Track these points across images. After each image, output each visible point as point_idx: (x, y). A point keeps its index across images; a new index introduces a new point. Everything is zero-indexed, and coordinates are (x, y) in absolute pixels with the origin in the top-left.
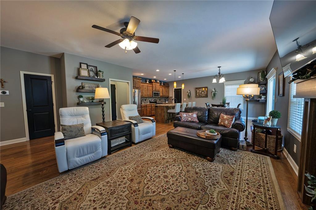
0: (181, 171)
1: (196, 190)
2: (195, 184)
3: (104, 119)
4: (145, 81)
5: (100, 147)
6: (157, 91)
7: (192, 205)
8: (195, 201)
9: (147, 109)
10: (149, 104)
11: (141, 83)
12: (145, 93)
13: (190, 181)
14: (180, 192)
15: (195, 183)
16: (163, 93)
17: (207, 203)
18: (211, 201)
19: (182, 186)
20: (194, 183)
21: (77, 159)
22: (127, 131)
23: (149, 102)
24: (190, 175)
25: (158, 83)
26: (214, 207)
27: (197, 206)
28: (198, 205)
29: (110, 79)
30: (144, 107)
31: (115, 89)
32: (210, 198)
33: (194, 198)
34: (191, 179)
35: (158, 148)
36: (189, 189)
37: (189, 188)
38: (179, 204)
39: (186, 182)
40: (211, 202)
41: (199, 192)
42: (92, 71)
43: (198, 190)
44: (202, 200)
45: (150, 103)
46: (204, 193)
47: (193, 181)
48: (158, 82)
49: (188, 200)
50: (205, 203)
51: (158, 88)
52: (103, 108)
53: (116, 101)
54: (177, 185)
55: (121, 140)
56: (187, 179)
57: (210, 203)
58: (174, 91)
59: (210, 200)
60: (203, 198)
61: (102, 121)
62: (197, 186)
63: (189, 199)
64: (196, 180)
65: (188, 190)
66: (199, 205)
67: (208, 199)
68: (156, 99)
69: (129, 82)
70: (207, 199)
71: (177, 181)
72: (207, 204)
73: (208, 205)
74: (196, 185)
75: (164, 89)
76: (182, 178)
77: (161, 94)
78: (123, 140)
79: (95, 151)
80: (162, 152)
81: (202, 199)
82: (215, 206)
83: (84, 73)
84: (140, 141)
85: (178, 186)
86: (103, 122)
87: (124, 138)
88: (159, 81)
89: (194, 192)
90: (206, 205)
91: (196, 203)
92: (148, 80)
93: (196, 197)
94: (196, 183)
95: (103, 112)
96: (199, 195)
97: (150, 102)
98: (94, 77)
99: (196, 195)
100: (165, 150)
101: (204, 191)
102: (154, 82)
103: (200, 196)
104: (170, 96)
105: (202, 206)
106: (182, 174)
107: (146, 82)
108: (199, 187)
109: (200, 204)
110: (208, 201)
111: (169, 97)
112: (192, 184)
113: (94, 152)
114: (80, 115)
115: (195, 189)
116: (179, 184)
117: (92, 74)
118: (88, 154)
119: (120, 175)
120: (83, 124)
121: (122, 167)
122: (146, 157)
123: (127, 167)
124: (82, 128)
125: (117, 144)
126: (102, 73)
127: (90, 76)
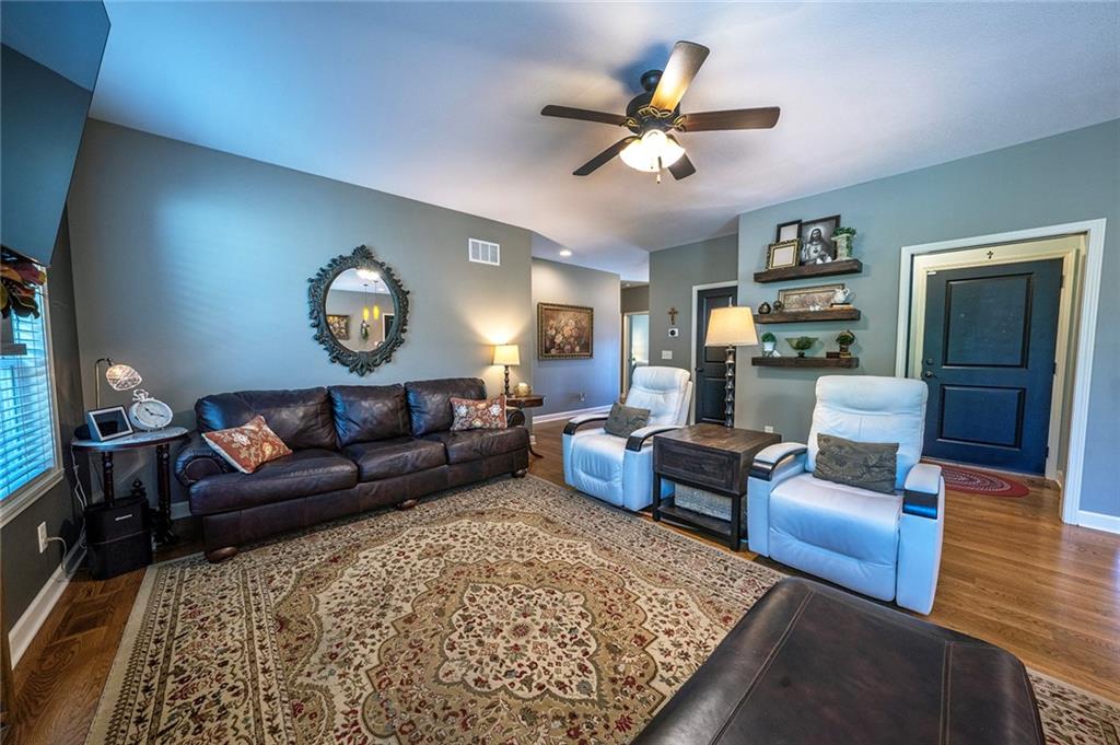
0: (541, 687)
1: (423, 703)
2: (447, 712)
5: (617, 476)
7: (386, 670)
8: (390, 683)
13: (472, 701)
14: (442, 653)
15: (455, 715)
17: (363, 715)
18: (359, 730)
19: (461, 665)
20: (453, 709)
21: (583, 476)
24: (503, 713)
26: (335, 727)
27: (374, 679)
28: (376, 685)
29: (906, 251)
31: (1062, 284)
32: (367, 734)
33: (402, 683)
34: (480, 711)
36: (437, 680)
37: (445, 684)
38: (408, 641)
39: (473, 685)
40: (355, 728)
41: (409, 709)
42: (819, 238)
43: (418, 711)
44: (378, 703)
46: (397, 723)
47: (464, 712)
49: (407, 664)
50: (366, 709)
53: (1061, 359)
54: (471, 653)
56: (487, 695)
57: (356, 723)
59: (364, 730)
60: (383, 710)
62: (435, 716)
63: (406, 668)
64: (464, 725)
65: (437, 675)
66: (373, 686)
67: (370, 724)
70: (373, 722)
71: (486, 659)
72: (359, 714)
73: (357, 712)
74: (441, 714)
76: (496, 678)
78: (721, 508)
79: (608, 478)
81: (382, 705)
82: (337, 731)
85: (468, 654)
87: (727, 502)
89: (418, 693)
90: (359, 708)
91: (385, 680)
93: (398, 690)
94: (451, 718)
96: (401, 701)
98: (815, 261)
99: (406, 695)
101: (400, 730)
103: (395, 704)
105: (365, 694)
106: (518, 685)
108: (430, 721)
109: (375, 691)
110: (365, 721)
112: (454, 704)
113: (607, 481)
115: (430, 701)
116: (473, 660)
117: (813, 252)
118: (597, 477)
119: (556, 547)
120: (649, 411)
121: (589, 544)
122: (650, 590)
123: (589, 553)
124: (638, 419)
125: (694, 507)
126: (848, 238)
127: (801, 263)
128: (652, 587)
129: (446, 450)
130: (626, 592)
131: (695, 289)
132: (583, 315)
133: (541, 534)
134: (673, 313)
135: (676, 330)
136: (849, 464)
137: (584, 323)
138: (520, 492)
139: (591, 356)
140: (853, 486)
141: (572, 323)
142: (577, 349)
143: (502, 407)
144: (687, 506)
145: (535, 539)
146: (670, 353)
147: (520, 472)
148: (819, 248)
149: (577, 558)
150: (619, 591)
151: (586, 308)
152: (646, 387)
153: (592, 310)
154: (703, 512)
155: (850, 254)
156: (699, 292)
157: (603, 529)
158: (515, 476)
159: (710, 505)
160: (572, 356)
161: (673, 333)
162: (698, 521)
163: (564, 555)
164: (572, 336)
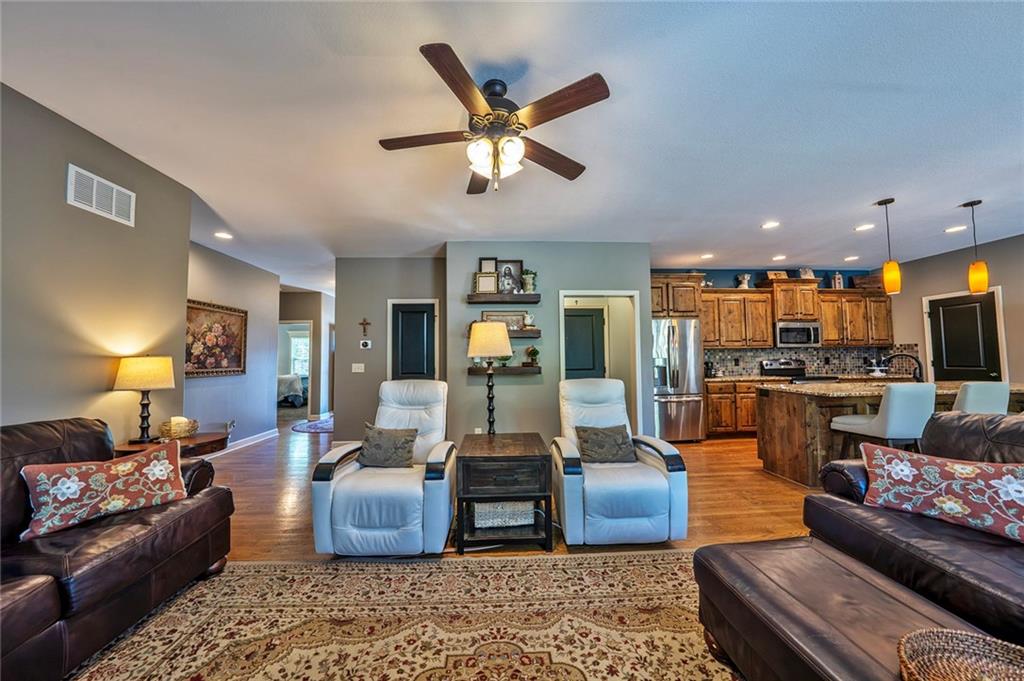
3: (491, 423)
4: (732, 283)
5: (417, 517)
6: (801, 320)
9: (735, 402)
10: (758, 378)
11: (703, 292)
12: (731, 333)
16: (842, 329)
21: (354, 533)
22: (528, 482)
23: (757, 371)
25: (809, 282)
29: (562, 293)
30: (721, 390)
31: (604, 323)
35: (645, 616)
42: (510, 275)
45: (762, 375)
48: (810, 276)
51: (810, 305)
52: (490, 388)
53: (607, 365)
55: (519, 515)
58: (930, 315)
61: (488, 429)
68: (802, 356)
69: (636, 293)
75: (847, 307)
77: (830, 334)
78: (524, 514)
79: (400, 524)
80: (643, 651)
83: (487, 285)
84: (590, 541)
86: (489, 433)
87: (529, 506)
88: (815, 272)
92: (747, 277)
95: (491, 399)
97: (763, 371)
98: (511, 291)
100: (668, 648)
102: (780, 281)
104: (897, 342)
107: (738, 283)
111: (891, 346)
113: (398, 528)
114: (419, 404)
117: (507, 284)
118: (382, 527)
119: (394, 655)
120: (416, 431)
121: (431, 625)
122: (547, 636)
123: (442, 635)
124: (407, 442)
125: (497, 522)
126: (534, 279)
127: (499, 292)
128: (545, 632)
129: (60, 588)
130: (532, 656)
131: (390, 302)
132: (233, 320)
133: (352, 650)
134: (365, 324)
135: (369, 342)
136: (607, 446)
137: (235, 329)
138: (240, 600)
139: (244, 372)
140: (613, 462)
141: (218, 328)
142: (225, 363)
143: (173, 461)
144: (489, 524)
145: (350, 664)
146: (363, 365)
147: (215, 565)
148: (510, 282)
149: (438, 652)
150: (526, 660)
151: (239, 311)
152: (402, 403)
153: (246, 313)
154: (507, 524)
155: (534, 289)
156: (394, 305)
157: (422, 593)
158: (205, 576)
159: (513, 515)
160: (217, 371)
161: (365, 345)
162: (512, 535)
163: (419, 660)
164: (217, 345)
